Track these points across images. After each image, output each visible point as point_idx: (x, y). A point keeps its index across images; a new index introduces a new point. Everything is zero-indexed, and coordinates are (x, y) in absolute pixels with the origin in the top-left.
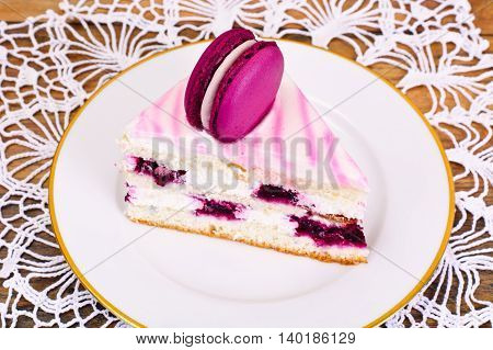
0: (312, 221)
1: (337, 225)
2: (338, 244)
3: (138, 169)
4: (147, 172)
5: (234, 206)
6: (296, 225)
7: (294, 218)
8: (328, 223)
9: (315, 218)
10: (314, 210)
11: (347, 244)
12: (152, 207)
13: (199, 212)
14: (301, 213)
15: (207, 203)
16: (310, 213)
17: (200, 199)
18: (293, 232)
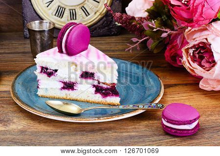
0: (100, 86)
1: (108, 87)
2: (109, 96)
3: (41, 72)
4: (45, 72)
5: (74, 83)
6: (94, 89)
7: (94, 86)
8: (105, 86)
9: (101, 85)
11: (112, 95)
12: (46, 89)
13: (63, 88)
14: (96, 83)
15: (65, 83)
17: (62, 82)
18: (94, 92)
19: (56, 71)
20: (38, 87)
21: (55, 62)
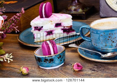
0: (65, 29)
1: (69, 28)
2: (70, 32)
3: (35, 30)
4: (37, 29)
5: (52, 31)
6: (63, 31)
7: (62, 29)
8: (67, 28)
10: (65, 26)
11: (72, 32)
13: (47, 35)
15: (48, 32)
16: (64, 27)
17: (46, 32)
18: (63, 32)
19: (42, 27)
20: (34, 38)
21: (41, 23)
